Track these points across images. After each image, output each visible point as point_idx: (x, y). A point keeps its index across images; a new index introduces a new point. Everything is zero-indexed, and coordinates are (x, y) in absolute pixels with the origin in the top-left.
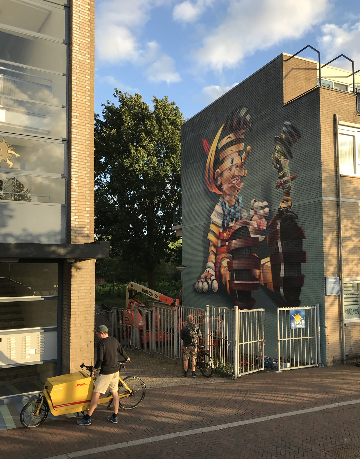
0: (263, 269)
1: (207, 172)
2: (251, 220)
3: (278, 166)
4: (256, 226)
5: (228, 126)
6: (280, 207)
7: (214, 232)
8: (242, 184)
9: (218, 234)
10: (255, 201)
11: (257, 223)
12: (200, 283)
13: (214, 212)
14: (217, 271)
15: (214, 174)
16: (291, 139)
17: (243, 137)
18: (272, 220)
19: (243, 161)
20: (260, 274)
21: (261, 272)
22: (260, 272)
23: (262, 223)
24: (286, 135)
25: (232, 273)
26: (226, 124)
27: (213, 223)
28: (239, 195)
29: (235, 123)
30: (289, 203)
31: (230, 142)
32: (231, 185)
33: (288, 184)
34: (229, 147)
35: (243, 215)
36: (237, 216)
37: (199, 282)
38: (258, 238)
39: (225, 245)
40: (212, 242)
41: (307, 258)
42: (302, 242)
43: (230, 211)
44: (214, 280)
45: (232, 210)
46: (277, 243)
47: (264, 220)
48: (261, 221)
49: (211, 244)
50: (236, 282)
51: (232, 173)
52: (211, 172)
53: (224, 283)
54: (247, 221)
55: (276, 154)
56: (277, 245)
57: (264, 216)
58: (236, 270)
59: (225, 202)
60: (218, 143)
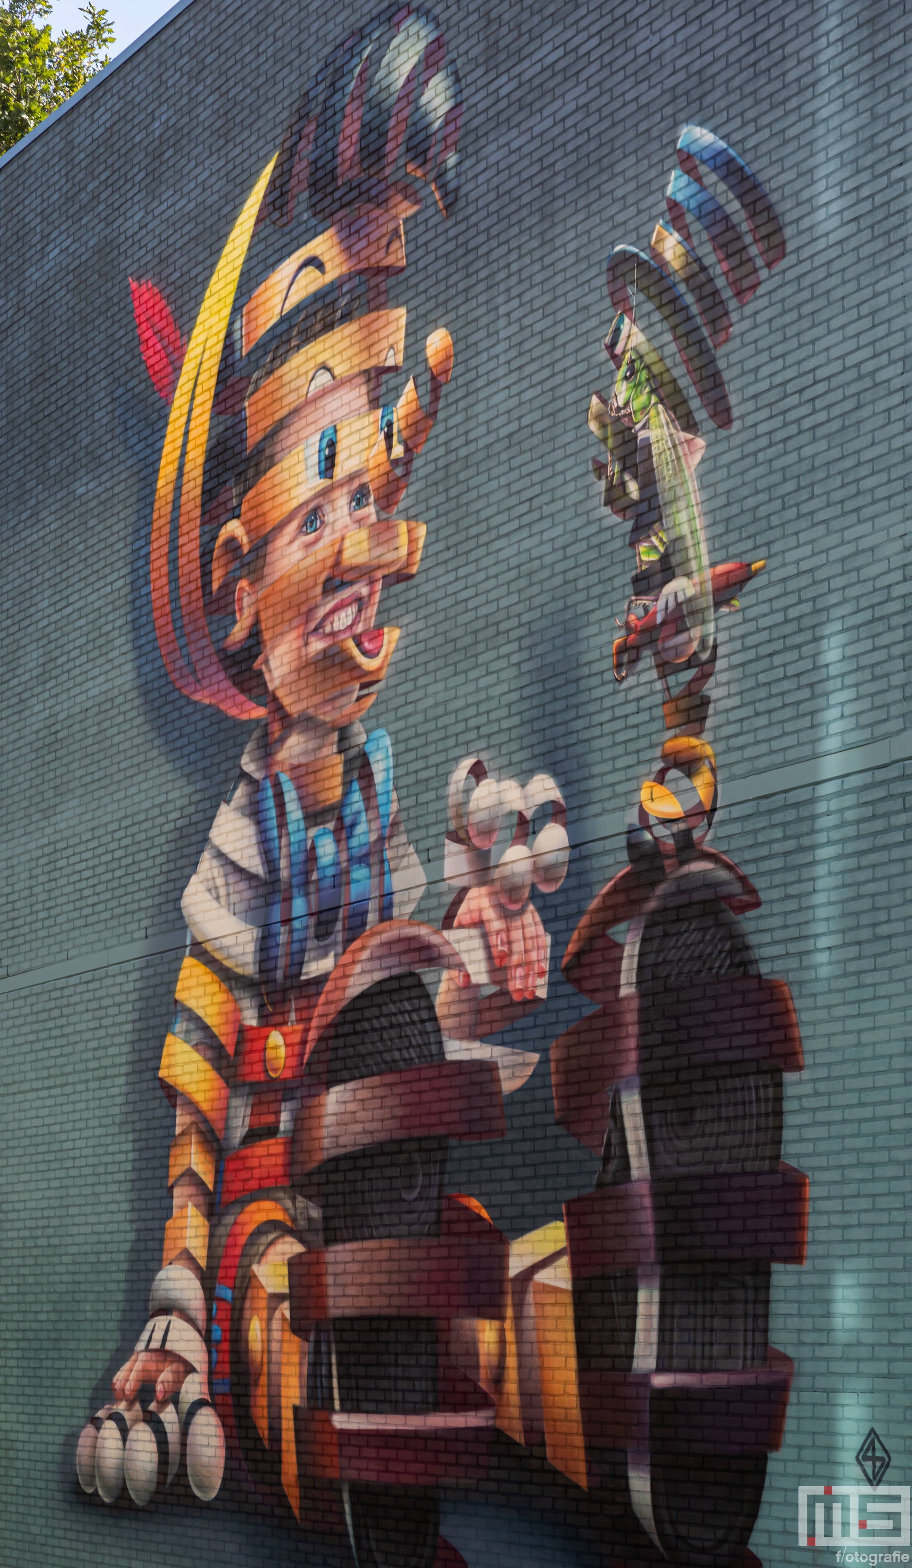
0: (518, 1317)
1: (159, 544)
2: (448, 922)
3: (633, 488)
4: (479, 974)
5: (301, 168)
6: (643, 814)
7: (206, 1028)
8: (392, 636)
9: (227, 1039)
10: (478, 772)
11: (488, 947)
12: (110, 1431)
13: (207, 865)
14: (217, 1335)
15: (206, 554)
16: (718, 268)
17: (398, 256)
18: (584, 921)
19: (398, 451)
20: (502, 1355)
21: (510, 1336)
22: (502, 1342)
23: (518, 947)
24: (687, 238)
25: (317, 1352)
26: (290, 154)
27: (200, 952)
28: (373, 720)
29: (348, 149)
30: (701, 784)
31: (318, 297)
32: (317, 645)
33: (696, 632)
34: (308, 337)
35: (397, 881)
36: (355, 891)
37: (97, 1424)
38: (488, 1068)
39: (272, 1131)
40: (192, 1106)
41: (811, 1221)
42: (779, 1099)
43: (311, 856)
44: (199, 1404)
45: (327, 849)
46: (616, 1103)
47: (531, 918)
48: (516, 935)
49: (182, 1120)
50: (341, 1421)
51: (323, 549)
52: (190, 545)
53: (263, 1424)
54: (423, 931)
55: (622, 392)
56: (617, 1118)
57: (535, 895)
58: (344, 1325)
59: (277, 785)
60: (236, 310)
